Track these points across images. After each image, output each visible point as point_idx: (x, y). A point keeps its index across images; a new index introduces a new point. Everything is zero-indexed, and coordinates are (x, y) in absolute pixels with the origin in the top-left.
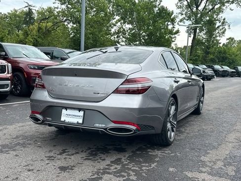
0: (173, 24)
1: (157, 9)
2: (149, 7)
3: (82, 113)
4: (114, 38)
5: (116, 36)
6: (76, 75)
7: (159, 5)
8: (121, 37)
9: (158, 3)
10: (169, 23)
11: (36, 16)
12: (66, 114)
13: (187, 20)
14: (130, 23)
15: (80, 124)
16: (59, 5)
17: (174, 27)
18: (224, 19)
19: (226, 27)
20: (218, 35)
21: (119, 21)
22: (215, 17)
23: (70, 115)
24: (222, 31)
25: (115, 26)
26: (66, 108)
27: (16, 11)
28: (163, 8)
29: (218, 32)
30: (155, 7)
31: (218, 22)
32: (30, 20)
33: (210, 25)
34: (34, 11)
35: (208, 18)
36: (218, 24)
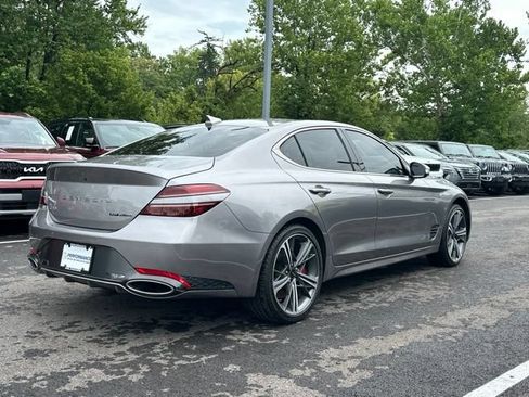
0: (518, 60)
1: (477, 26)
2: (459, 23)
3: (91, 251)
4: (379, 96)
5: (382, 93)
7: (483, 16)
8: (395, 93)
9: (480, 14)
11: (221, 60)
14: (415, 61)
15: (86, 272)
16: (259, 34)
17: (519, 66)
21: (390, 58)
23: (74, 256)
25: (381, 69)
27: (184, 51)
28: (492, 23)
30: (474, 21)
32: (210, 68)
34: (218, 50)
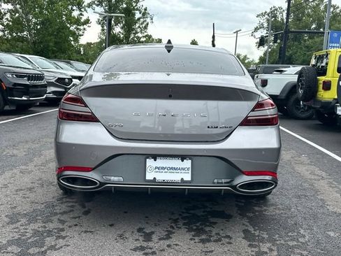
3: (188, 163)
6: (170, 97)
10: (74, 8)
12: (156, 168)
13: (98, 5)
15: (187, 182)
17: (81, 14)
18: (146, 9)
19: (148, 20)
20: (139, 30)
22: (134, 4)
23: (163, 168)
24: (144, 25)
26: (155, 157)
29: (139, 27)
31: (138, 12)
33: (129, 16)
35: (125, 6)
36: (138, 15)
